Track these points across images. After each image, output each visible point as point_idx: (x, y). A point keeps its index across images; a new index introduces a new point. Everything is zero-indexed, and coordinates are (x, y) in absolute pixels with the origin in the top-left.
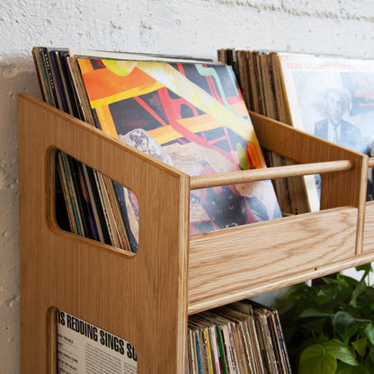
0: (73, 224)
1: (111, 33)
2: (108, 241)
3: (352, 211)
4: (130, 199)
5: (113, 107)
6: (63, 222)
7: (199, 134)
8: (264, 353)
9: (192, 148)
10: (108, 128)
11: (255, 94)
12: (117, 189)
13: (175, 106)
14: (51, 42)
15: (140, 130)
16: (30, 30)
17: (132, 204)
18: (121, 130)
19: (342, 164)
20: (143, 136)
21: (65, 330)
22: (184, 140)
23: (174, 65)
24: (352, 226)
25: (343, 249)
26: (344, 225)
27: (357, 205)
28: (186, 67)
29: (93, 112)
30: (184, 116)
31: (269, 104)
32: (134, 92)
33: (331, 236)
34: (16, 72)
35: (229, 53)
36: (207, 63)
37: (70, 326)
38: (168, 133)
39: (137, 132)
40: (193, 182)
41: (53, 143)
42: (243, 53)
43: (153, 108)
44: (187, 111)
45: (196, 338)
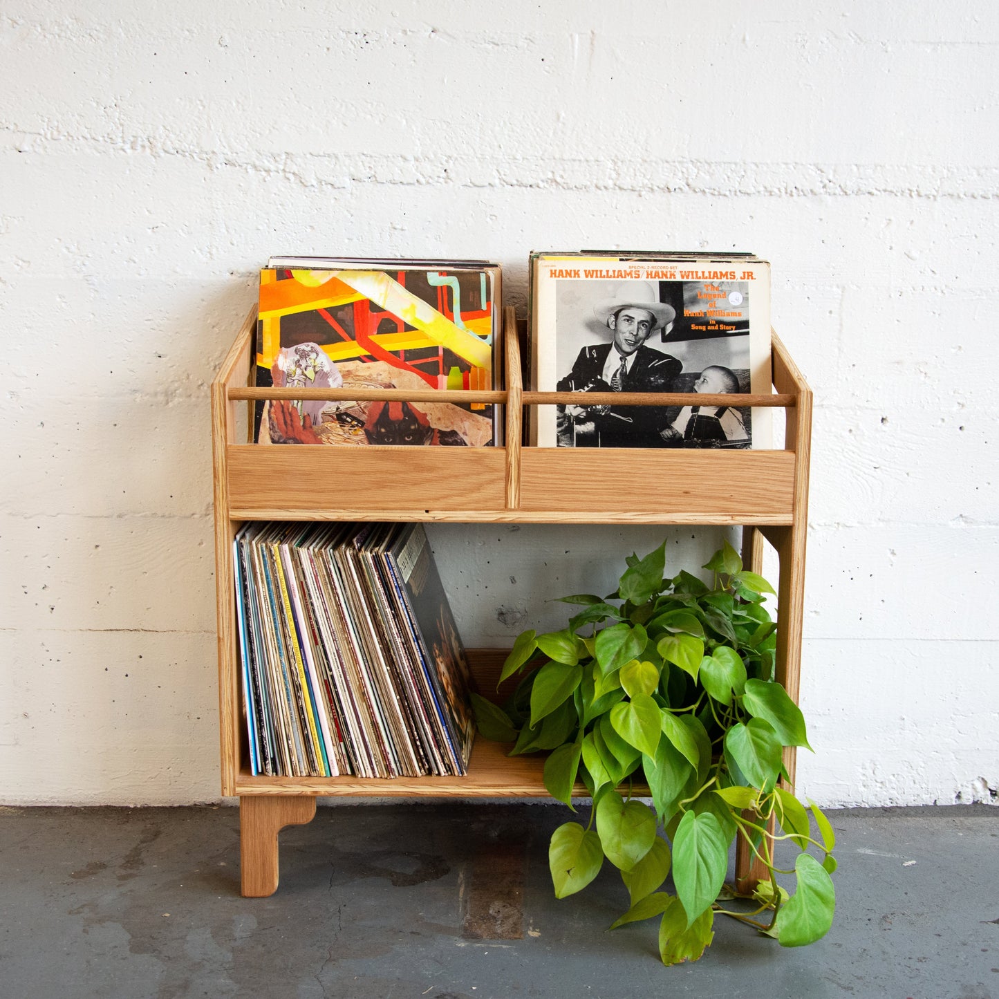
1: (391, 236)
4: (269, 412)
5: (284, 320)
7: (395, 353)
9: (378, 368)
13: (374, 319)
14: (313, 249)
15: (312, 344)
16: (290, 238)
17: (270, 418)
18: (287, 343)
20: (313, 350)
22: (372, 358)
23: (389, 273)
24: (496, 470)
25: (478, 496)
26: (478, 469)
28: (410, 275)
29: (260, 323)
30: (382, 332)
32: (321, 304)
38: (349, 349)
39: (306, 346)
43: (340, 321)
44: (390, 325)
45: (262, 551)
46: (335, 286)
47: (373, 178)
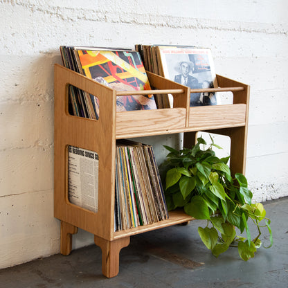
0: (75, 113)
1: (89, 39)
2: (88, 117)
3: (183, 110)
5: (90, 68)
6: (71, 112)
7: (124, 79)
8: (147, 162)
9: (121, 85)
10: (88, 76)
11: (149, 64)
12: (92, 97)
13: (115, 68)
15: (101, 77)
18: (93, 77)
19: (179, 91)
20: (102, 79)
21: (72, 155)
22: (118, 82)
23: (114, 52)
24: (183, 115)
25: (180, 124)
26: (179, 115)
27: (186, 107)
28: (120, 53)
29: (83, 70)
30: (118, 72)
31: (155, 68)
32: (99, 63)
33: (174, 118)
34: (53, 55)
35: (139, 46)
36: (129, 51)
37: (74, 153)
38: (112, 79)
39: (99, 78)
40: (117, 93)
41: (68, 82)
42: (145, 46)
43: (106, 69)
44: (119, 70)
45: (120, 150)
46: (100, 57)
47: (85, 18)
